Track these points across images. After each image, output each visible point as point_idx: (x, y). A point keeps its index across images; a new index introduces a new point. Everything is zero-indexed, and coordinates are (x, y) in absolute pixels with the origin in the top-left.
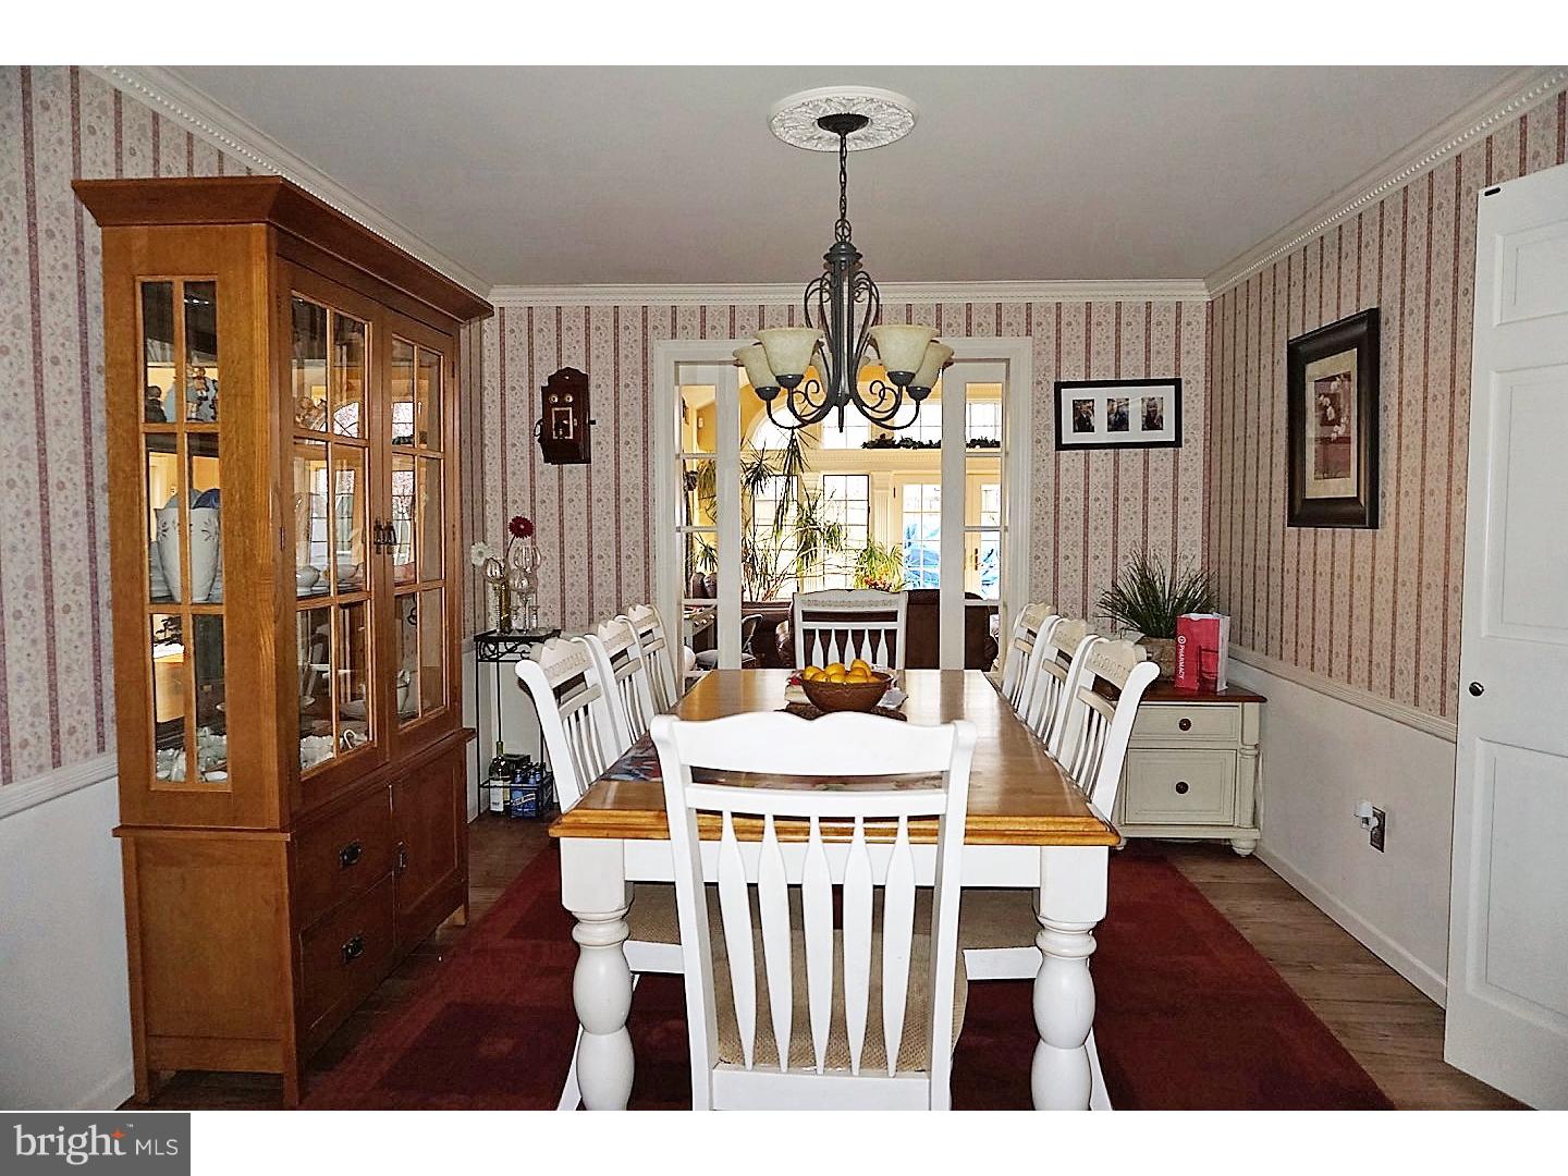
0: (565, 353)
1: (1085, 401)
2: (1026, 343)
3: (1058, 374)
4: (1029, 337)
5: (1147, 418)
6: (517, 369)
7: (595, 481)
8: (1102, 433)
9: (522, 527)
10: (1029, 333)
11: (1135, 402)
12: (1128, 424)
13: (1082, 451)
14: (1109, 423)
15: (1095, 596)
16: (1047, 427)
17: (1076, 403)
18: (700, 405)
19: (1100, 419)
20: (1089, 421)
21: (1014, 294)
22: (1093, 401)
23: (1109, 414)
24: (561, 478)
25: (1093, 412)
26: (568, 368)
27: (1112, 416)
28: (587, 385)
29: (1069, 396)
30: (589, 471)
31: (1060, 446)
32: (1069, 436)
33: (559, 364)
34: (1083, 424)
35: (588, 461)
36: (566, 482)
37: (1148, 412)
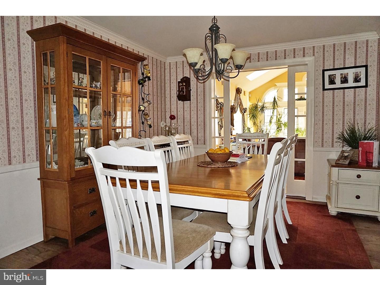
0: (185, 73)
1: (333, 75)
2: (312, 58)
3: (324, 67)
4: (314, 57)
5: (355, 79)
6: (173, 78)
7: (192, 105)
8: (338, 84)
9: (173, 117)
10: (314, 55)
11: (351, 74)
12: (348, 81)
13: (332, 91)
14: (341, 81)
15: (336, 136)
16: (320, 84)
17: (330, 76)
18: (250, 91)
19: (338, 80)
20: (334, 81)
21: (308, 44)
22: (335, 75)
23: (341, 78)
24: (184, 105)
25: (335, 78)
26: (185, 77)
27: (342, 79)
28: (190, 81)
29: (327, 74)
30: (190, 103)
31: (324, 89)
32: (327, 86)
33: (183, 76)
34: (332, 82)
35: (190, 100)
36: (185, 106)
37: (355, 77)
